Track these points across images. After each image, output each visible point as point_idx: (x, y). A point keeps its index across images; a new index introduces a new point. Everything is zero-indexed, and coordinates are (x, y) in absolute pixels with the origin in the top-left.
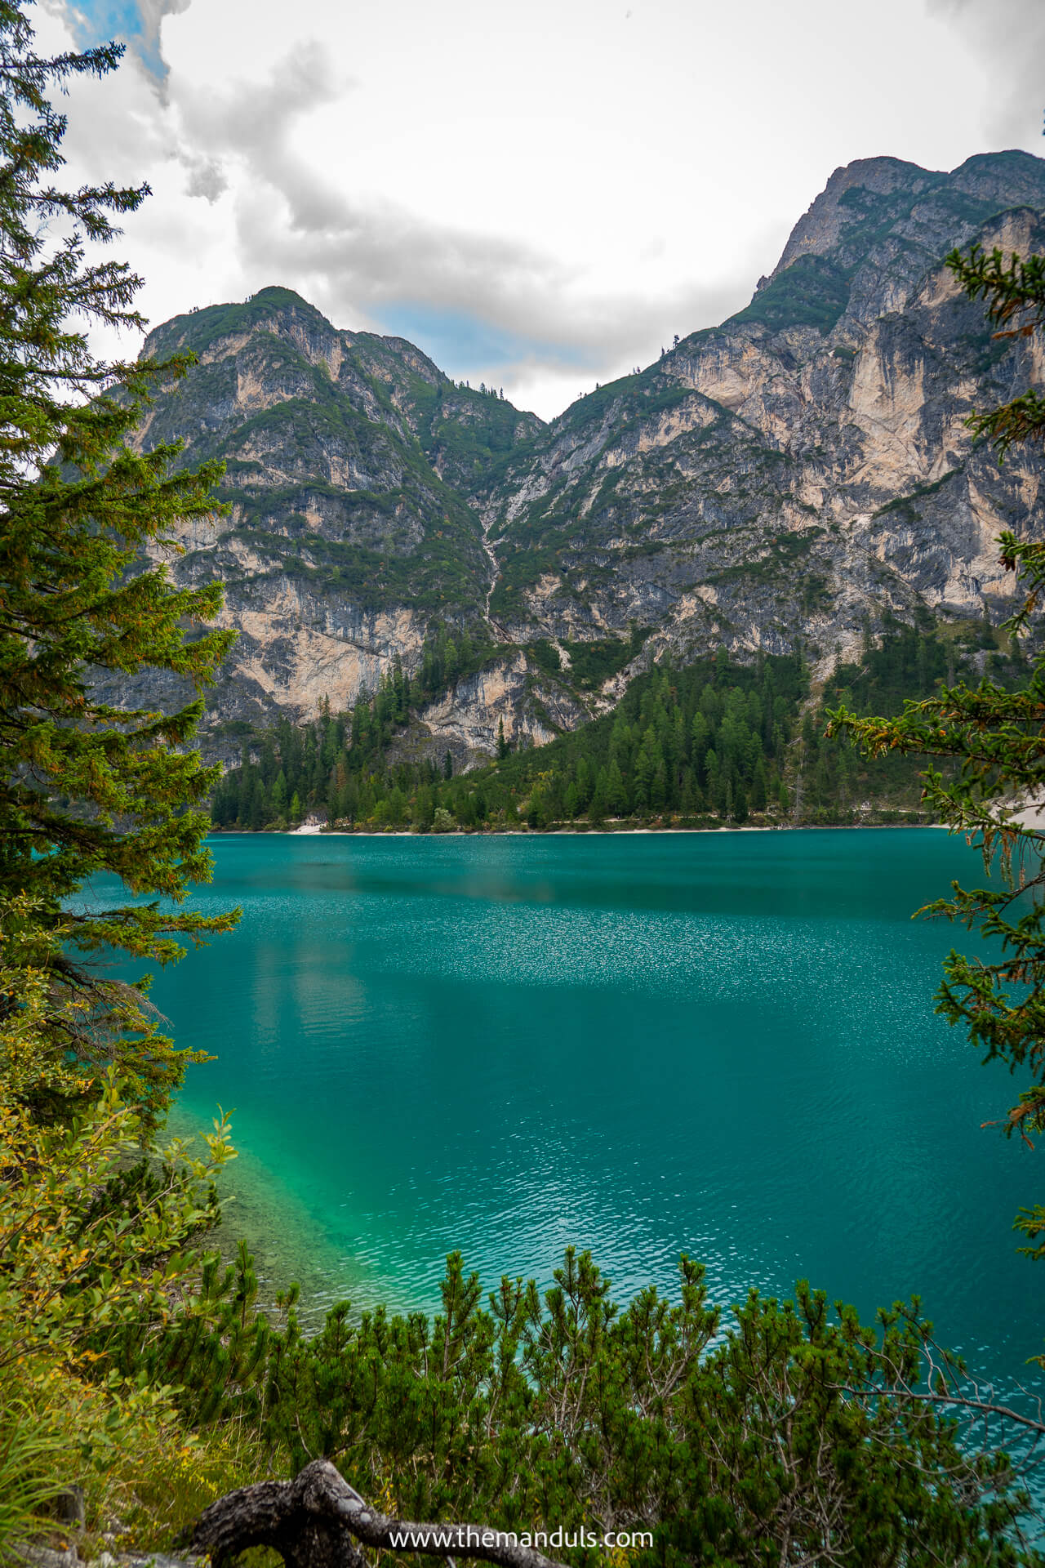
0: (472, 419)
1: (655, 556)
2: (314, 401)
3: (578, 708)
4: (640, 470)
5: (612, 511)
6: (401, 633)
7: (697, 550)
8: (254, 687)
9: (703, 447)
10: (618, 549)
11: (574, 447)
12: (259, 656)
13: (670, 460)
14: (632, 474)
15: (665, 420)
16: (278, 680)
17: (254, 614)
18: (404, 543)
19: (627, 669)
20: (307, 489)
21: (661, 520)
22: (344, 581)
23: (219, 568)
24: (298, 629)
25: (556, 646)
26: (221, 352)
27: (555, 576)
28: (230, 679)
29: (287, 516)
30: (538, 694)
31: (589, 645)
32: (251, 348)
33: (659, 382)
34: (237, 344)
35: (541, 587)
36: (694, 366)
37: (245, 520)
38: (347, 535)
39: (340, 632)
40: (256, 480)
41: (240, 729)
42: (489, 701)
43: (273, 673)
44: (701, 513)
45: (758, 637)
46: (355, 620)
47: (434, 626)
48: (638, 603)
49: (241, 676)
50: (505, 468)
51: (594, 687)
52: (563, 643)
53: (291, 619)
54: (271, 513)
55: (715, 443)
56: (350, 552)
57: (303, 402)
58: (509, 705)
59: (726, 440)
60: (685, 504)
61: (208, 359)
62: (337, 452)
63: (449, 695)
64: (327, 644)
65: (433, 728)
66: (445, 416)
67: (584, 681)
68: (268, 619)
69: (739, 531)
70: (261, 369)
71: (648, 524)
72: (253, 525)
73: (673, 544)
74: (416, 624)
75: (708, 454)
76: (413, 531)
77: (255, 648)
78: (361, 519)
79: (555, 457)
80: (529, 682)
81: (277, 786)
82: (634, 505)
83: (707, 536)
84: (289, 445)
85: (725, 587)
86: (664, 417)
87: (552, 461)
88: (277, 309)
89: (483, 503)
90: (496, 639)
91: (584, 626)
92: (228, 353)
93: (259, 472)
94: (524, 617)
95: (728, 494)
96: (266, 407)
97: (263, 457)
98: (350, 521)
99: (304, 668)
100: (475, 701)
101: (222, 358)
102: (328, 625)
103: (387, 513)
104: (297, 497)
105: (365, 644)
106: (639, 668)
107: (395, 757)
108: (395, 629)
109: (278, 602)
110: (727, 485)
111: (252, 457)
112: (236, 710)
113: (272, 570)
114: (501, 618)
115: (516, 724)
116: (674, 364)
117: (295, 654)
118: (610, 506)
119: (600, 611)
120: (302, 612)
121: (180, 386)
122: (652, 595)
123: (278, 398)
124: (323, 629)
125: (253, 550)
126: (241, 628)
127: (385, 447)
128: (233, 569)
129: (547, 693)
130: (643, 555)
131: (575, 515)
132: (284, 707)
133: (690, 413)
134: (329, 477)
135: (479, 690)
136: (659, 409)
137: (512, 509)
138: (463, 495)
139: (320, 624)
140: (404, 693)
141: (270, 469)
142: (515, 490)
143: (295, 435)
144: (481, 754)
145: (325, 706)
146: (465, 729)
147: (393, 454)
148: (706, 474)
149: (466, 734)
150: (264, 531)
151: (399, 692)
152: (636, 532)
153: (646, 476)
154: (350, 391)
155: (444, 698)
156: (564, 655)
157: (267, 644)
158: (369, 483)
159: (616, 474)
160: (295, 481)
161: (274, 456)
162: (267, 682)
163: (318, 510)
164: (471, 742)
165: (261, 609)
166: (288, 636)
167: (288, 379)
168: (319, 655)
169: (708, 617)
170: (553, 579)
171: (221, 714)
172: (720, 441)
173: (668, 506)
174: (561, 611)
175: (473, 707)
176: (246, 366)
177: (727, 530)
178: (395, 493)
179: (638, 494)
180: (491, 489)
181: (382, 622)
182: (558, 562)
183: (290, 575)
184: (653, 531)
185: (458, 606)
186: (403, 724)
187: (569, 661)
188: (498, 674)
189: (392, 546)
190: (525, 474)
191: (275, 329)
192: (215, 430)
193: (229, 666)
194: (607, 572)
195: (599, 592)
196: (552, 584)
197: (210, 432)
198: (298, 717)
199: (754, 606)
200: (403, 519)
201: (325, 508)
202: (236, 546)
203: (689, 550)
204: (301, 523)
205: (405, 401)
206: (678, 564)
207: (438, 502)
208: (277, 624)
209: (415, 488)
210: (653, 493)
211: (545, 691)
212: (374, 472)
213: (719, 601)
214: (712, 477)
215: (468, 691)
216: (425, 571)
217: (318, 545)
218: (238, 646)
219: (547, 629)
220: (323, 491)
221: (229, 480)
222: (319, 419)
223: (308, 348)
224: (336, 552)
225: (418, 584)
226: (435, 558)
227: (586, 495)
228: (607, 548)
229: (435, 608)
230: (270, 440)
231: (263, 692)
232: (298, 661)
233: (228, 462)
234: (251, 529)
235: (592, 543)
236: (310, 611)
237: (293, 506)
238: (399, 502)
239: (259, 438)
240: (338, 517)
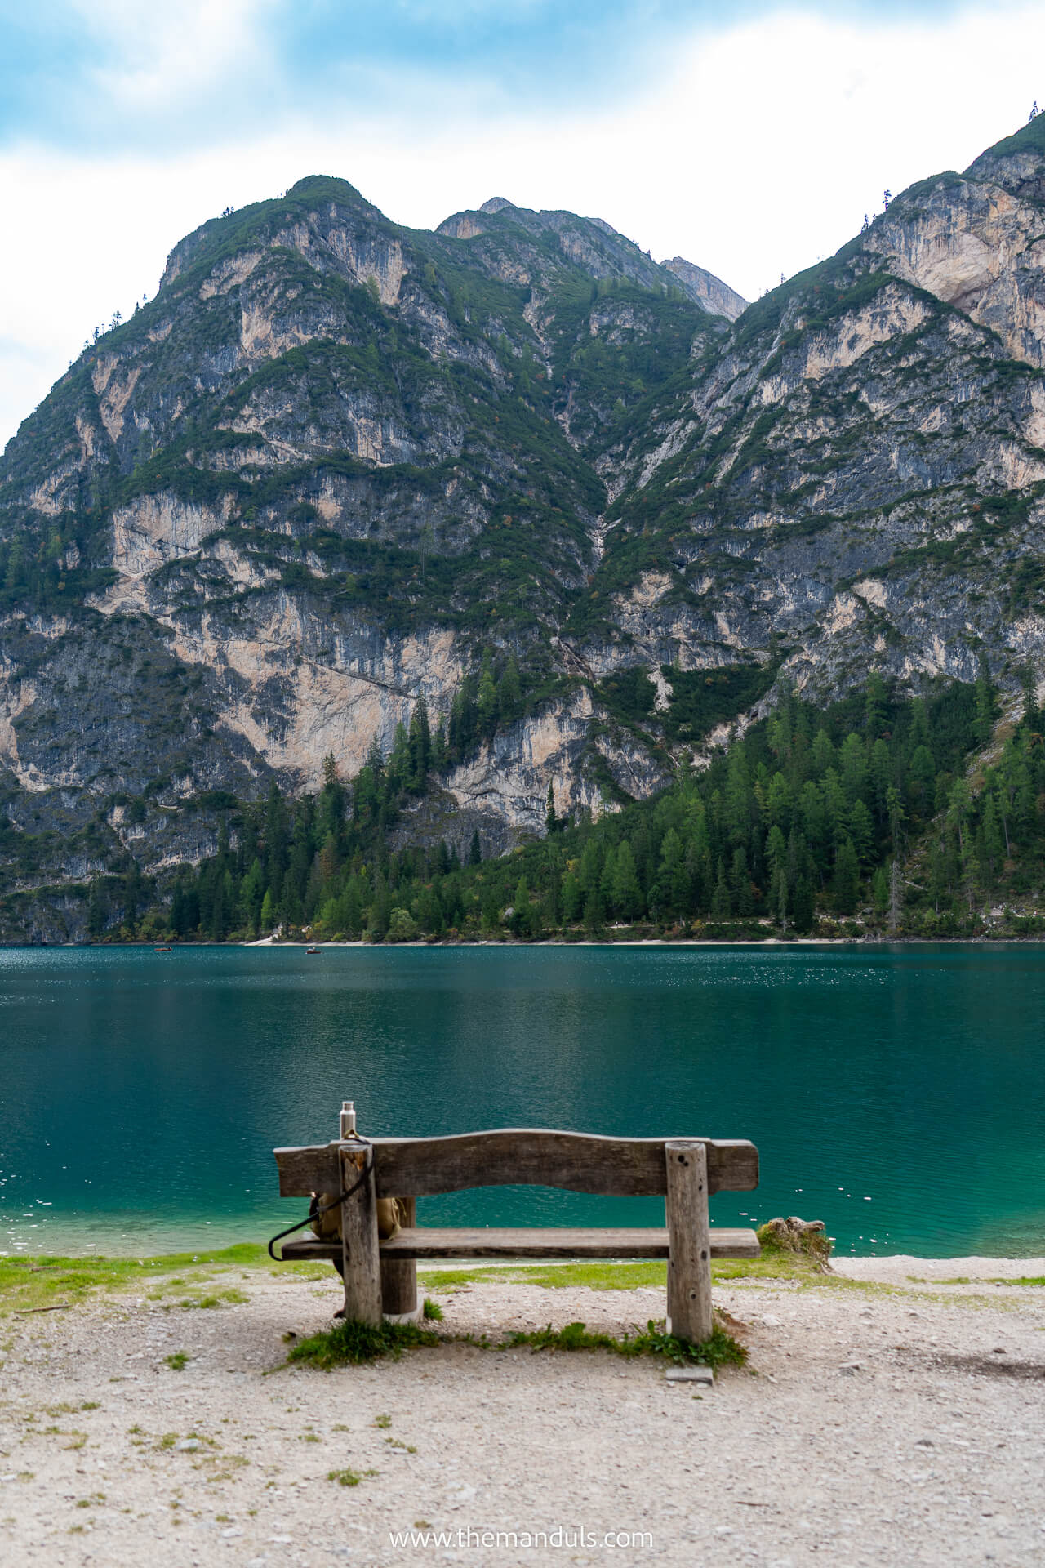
0: (630, 334)
1: (817, 536)
2: (343, 341)
3: (659, 767)
4: (805, 407)
5: (757, 471)
6: (437, 665)
7: (881, 524)
8: (241, 744)
9: (903, 364)
10: (763, 529)
11: (736, 373)
12: (248, 702)
13: (853, 389)
14: (794, 414)
15: (848, 327)
16: (272, 734)
17: (243, 643)
18: (454, 535)
19: (754, 709)
20: (320, 467)
21: (832, 481)
22: (361, 594)
23: (202, 582)
24: (299, 662)
25: (654, 678)
26: (226, 280)
27: (662, 573)
28: (209, 733)
29: (291, 506)
30: (603, 747)
31: (708, 673)
32: (259, 273)
33: (857, 266)
34: (247, 265)
35: (641, 590)
36: (910, 236)
37: (239, 513)
38: (375, 527)
39: (355, 666)
40: (257, 457)
41: (220, 801)
42: (539, 759)
43: (265, 723)
44: (894, 466)
45: (942, 655)
46: (373, 649)
47: (478, 652)
48: (791, 608)
49: (225, 730)
50: (649, 409)
51: (695, 737)
52: (669, 673)
53: (290, 649)
54: (271, 503)
55: (921, 356)
56: (374, 552)
57: (328, 344)
58: (565, 764)
59: (939, 350)
60: (871, 454)
61: (209, 291)
62: (365, 410)
63: (483, 751)
64: (336, 681)
65: (463, 799)
66: (594, 331)
67: (683, 728)
68: (262, 649)
69: (948, 490)
70: (272, 300)
71: (811, 488)
72: (247, 521)
73: (848, 517)
74: (457, 651)
75: (910, 373)
76: (470, 516)
77: (243, 691)
78: (395, 504)
79: (711, 390)
80: (593, 729)
81: (248, 881)
82: (793, 460)
83: (898, 502)
84: (300, 406)
85: (897, 579)
86: (847, 323)
87: (707, 397)
88: (309, 210)
89: (617, 464)
90: (561, 670)
91: (704, 645)
92: (233, 282)
93: (259, 447)
94: (608, 635)
95: (936, 435)
96: (275, 354)
97: (266, 425)
98: (379, 508)
99: (306, 716)
100: (519, 760)
101: (228, 287)
102: (338, 656)
103: (434, 492)
104: (304, 478)
105: (389, 681)
106: (769, 705)
107: (402, 838)
108: (428, 659)
109: (274, 626)
110: (937, 419)
111: (252, 426)
112: (214, 777)
113: (267, 582)
114: (576, 638)
115: (574, 792)
116: (881, 236)
117: (294, 697)
118: (754, 465)
119: (729, 623)
120: (304, 638)
121: (174, 330)
123: (292, 341)
124: (332, 662)
125: (244, 555)
126: (226, 662)
127: (439, 398)
128: (220, 582)
129: (617, 745)
130: (800, 535)
131: (710, 479)
132: (280, 771)
133: (888, 312)
134: (355, 448)
135: (525, 743)
136: (841, 311)
137: (647, 474)
138: (591, 453)
139: (327, 655)
140: (419, 750)
141: (275, 442)
142: (655, 443)
143: (309, 392)
144: (526, 834)
145: (330, 765)
146: (507, 800)
147: (450, 408)
148: (904, 406)
149: (508, 806)
150: (259, 529)
151: (413, 750)
152: (791, 501)
153: (813, 416)
154: (413, 316)
155: (476, 756)
156: (664, 689)
157: (259, 684)
158: (413, 452)
159: (775, 414)
160: (306, 457)
161: (279, 423)
162: (257, 737)
163: (336, 495)
164: (514, 818)
165: (252, 637)
166: (285, 672)
167: (305, 312)
168: (326, 699)
169: (870, 627)
170: (659, 578)
171: (196, 782)
172: (928, 352)
173: (844, 459)
174: (668, 625)
175: (515, 768)
176: (252, 298)
177: (931, 491)
178: (448, 464)
179: (800, 444)
180: (628, 442)
181: (411, 649)
182: (671, 553)
183: (288, 587)
184: (817, 499)
185: (512, 624)
186: (419, 793)
187: (669, 699)
188: (550, 720)
189: (436, 539)
190: (669, 418)
191: (303, 240)
192: (213, 390)
193: (209, 715)
194: (744, 566)
195: (730, 594)
196: (659, 585)
197: (207, 393)
198: (297, 784)
199: (937, 609)
200: (457, 499)
201: (344, 492)
202: (225, 551)
203: (871, 525)
204: (311, 514)
205: (543, 312)
206: (851, 547)
207: (523, 472)
208: (272, 657)
209: (481, 455)
210: (824, 441)
211: (613, 744)
212: (418, 436)
213: (889, 602)
214: (912, 410)
215: (509, 745)
216: (478, 575)
217: (331, 544)
218: (220, 688)
219: (645, 652)
220: (344, 467)
221: (221, 460)
222: (345, 367)
223: (353, 261)
224: (357, 552)
225: (465, 594)
226: (496, 555)
227: (728, 450)
228: (747, 527)
229: (484, 627)
230: (275, 401)
231: (252, 750)
232: (298, 707)
233: (221, 434)
234: (244, 526)
235: (725, 521)
236: (315, 638)
237: (300, 491)
238: (453, 476)
239: (262, 400)
240: (362, 503)
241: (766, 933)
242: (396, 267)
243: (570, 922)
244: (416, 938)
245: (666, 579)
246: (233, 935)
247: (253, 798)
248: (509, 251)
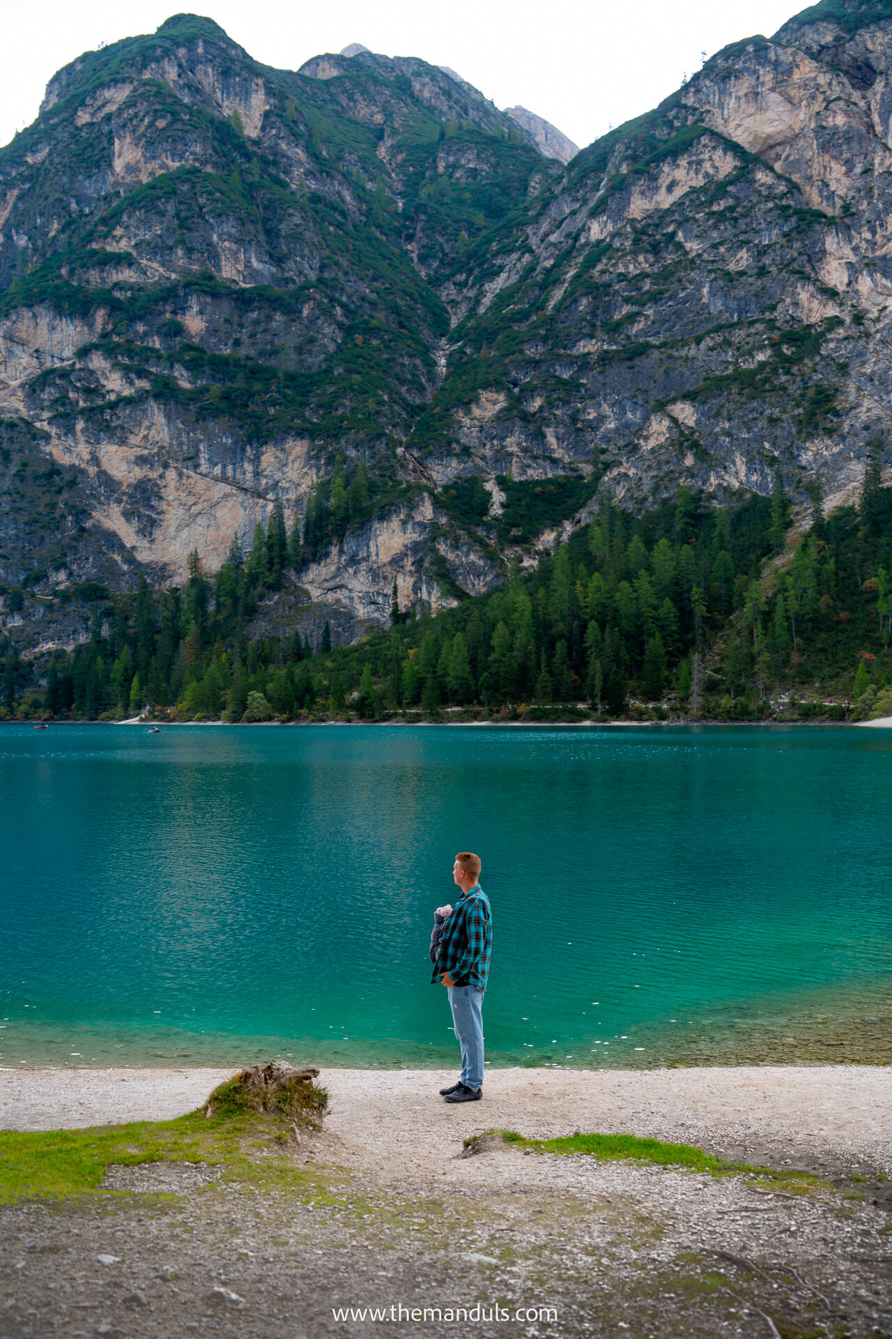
0: (474, 173)
1: (637, 361)
2: (209, 169)
3: (492, 567)
4: (628, 244)
5: (584, 301)
6: (293, 471)
7: (693, 352)
8: (112, 540)
9: (715, 208)
10: (589, 354)
11: (567, 211)
12: (119, 501)
13: (671, 229)
14: (617, 250)
15: (667, 172)
16: (141, 532)
17: (114, 448)
18: (310, 352)
19: (578, 516)
20: (187, 286)
21: (650, 312)
22: (224, 405)
23: (76, 390)
24: (166, 466)
25: (490, 486)
26: (99, 108)
27: (498, 392)
28: (83, 530)
29: (159, 321)
30: (442, 548)
31: (538, 483)
32: (130, 103)
33: (677, 117)
34: (118, 95)
35: (479, 407)
36: (723, 92)
37: (110, 327)
38: (237, 343)
39: (217, 470)
40: (127, 275)
41: (92, 593)
42: (384, 558)
43: (135, 521)
44: (705, 300)
45: (743, 470)
46: (235, 455)
47: (331, 460)
48: (612, 426)
49: (98, 527)
50: (488, 241)
51: (524, 541)
52: (502, 482)
53: (158, 454)
54: (141, 318)
55: (731, 202)
56: (235, 366)
57: (193, 171)
58: (408, 563)
59: (747, 197)
60: (684, 289)
61: (83, 117)
62: (229, 235)
63: (334, 550)
64: (200, 484)
65: (315, 593)
66: (441, 169)
67: (515, 532)
68: (132, 453)
69: (752, 323)
70: (142, 129)
71: (632, 318)
72: (118, 334)
73: (664, 345)
74: (312, 459)
75: (721, 217)
76: (325, 335)
77: (114, 491)
78: (256, 322)
79: (545, 226)
80: (435, 532)
81: (118, 666)
82: (616, 292)
83: (708, 333)
84: (168, 229)
85: (705, 402)
86: (666, 169)
87: (541, 232)
88: (178, 45)
89: (460, 291)
90: (405, 478)
91: (535, 458)
92: (107, 110)
93: (130, 265)
94: (448, 447)
95: (742, 273)
96: (145, 179)
97: (136, 245)
98: (241, 326)
99: (173, 515)
100: (366, 559)
101: (101, 114)
102: (202, 461)
103: (292, 312)
104: (172, 296)
105: (248, 485)
106: (591, 513)
107: (260, 629)
108: (286, 465)
109: (143, 432)
110: (742, 259)
111: (124, 246)
112: (88, 570)
113: (137, 391)
114: (420, 449)
115: (416, 588)
116: (698, 91)
117: (161, 498)
118: (582, 295)
119: (558, 438)
120: (171, 444)
121: (50, 154)
122: (629, 415)
123: (161, 167)
124: (197, 466)
125: (115, 366)
126: (98, 465)
127: (297, 226)
128: (92, 391)
129: (455, 547)
130: (622, 360)
131: (542, 308)
132: (148, 565)
133: (702, 161)
134: (219, 269)
135: (372, 544)
136: (660, 158)
137: (487, 301)
138: (435, 282)
139: (192, 460)
140: (276, 548)
141: (144, 262)
142: (494, 274)
143: (177, 216)
144: (371, 625)
145: (195, 561)
146: (355, 595)
147: (308, 234)
148: (715, 246)
149: (356, 601)
150: (130, 342)
151: (270, 548)
152: (614, 329)
153: (635, 253)
154: (274, 148)
155: (327, 555)
156: (498, 497)
157: (129, 486)
158: (272, 275)
159: (601, 250)
160: (173, 276)
161: (149, 244)
162: (127, 533)
163: (201, 312)
164: (362, 611)
165: (123, 442)
166: (154, 475)
167: (174, 141)
168: (191, 500)
170: (495, 396)
171: (70, 575)
172: (737, 198)
173: (661, 293)
174: (503, 439)
175: (363, 566)
176: (124, 126)
177: (737, 324)
178: (305, 287)
179: (622, 277)
181: (269, 456)
182: (506, 374)
183: (157, 397)
184: (636, 328)
185: (362, 435)
186: (274, 587)
187: (503, 506)
188: (395, 523)
189: (293, 356)
190: (506, 251)
191: (172, 73)
192: (87, 211)
193: (81, 513)
194: (571, 386)
195: (558, 412)
196: (495, 403)
197: (81, 214)
198: (163, 578)
199: (739, 430)
200: (313, 320)
201: (209, 309)
202: (97, 362)
203: (684, 352)
204: (177, 330)
205: (395, 149)
206: (666, 373)
207: (374, 297)
208: (141, 461)
209: (336, 279)
210: (643, 275)
211: (452, 546)
212: (278, 260)
213: (698, 422)
214: (722, 250)
215: (358, 545)
216: (332, 389)
217: (196, 359)
218: (93, 489)
219: (481, 463)
220: (209, 287)
221: (94, 276)
222: (210, 194)
223: (219, 94)
224: (221, 367)
225: (320, 406)
226: (349, 372)
227: (557, 282)
228: (575, 352)
229: (336, 437)
230: (146, 223)
231: (123, 546)
232: (164, 507)
233: (94, 253)
234: (116, 339)
235: (555, 346)
236: (181, 444)
237: (168, 308)
238: (309, 298)
239: (133, 221)
240: (226, 321)
241: (583, 716)
242: (259, 102)
243: (409, 705)
244: (270, 719)
245: (501, 397)
246: (103, 715)
247: (124, 589)
248: (364, 92)
